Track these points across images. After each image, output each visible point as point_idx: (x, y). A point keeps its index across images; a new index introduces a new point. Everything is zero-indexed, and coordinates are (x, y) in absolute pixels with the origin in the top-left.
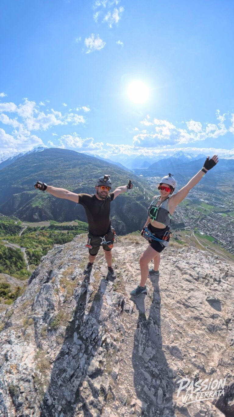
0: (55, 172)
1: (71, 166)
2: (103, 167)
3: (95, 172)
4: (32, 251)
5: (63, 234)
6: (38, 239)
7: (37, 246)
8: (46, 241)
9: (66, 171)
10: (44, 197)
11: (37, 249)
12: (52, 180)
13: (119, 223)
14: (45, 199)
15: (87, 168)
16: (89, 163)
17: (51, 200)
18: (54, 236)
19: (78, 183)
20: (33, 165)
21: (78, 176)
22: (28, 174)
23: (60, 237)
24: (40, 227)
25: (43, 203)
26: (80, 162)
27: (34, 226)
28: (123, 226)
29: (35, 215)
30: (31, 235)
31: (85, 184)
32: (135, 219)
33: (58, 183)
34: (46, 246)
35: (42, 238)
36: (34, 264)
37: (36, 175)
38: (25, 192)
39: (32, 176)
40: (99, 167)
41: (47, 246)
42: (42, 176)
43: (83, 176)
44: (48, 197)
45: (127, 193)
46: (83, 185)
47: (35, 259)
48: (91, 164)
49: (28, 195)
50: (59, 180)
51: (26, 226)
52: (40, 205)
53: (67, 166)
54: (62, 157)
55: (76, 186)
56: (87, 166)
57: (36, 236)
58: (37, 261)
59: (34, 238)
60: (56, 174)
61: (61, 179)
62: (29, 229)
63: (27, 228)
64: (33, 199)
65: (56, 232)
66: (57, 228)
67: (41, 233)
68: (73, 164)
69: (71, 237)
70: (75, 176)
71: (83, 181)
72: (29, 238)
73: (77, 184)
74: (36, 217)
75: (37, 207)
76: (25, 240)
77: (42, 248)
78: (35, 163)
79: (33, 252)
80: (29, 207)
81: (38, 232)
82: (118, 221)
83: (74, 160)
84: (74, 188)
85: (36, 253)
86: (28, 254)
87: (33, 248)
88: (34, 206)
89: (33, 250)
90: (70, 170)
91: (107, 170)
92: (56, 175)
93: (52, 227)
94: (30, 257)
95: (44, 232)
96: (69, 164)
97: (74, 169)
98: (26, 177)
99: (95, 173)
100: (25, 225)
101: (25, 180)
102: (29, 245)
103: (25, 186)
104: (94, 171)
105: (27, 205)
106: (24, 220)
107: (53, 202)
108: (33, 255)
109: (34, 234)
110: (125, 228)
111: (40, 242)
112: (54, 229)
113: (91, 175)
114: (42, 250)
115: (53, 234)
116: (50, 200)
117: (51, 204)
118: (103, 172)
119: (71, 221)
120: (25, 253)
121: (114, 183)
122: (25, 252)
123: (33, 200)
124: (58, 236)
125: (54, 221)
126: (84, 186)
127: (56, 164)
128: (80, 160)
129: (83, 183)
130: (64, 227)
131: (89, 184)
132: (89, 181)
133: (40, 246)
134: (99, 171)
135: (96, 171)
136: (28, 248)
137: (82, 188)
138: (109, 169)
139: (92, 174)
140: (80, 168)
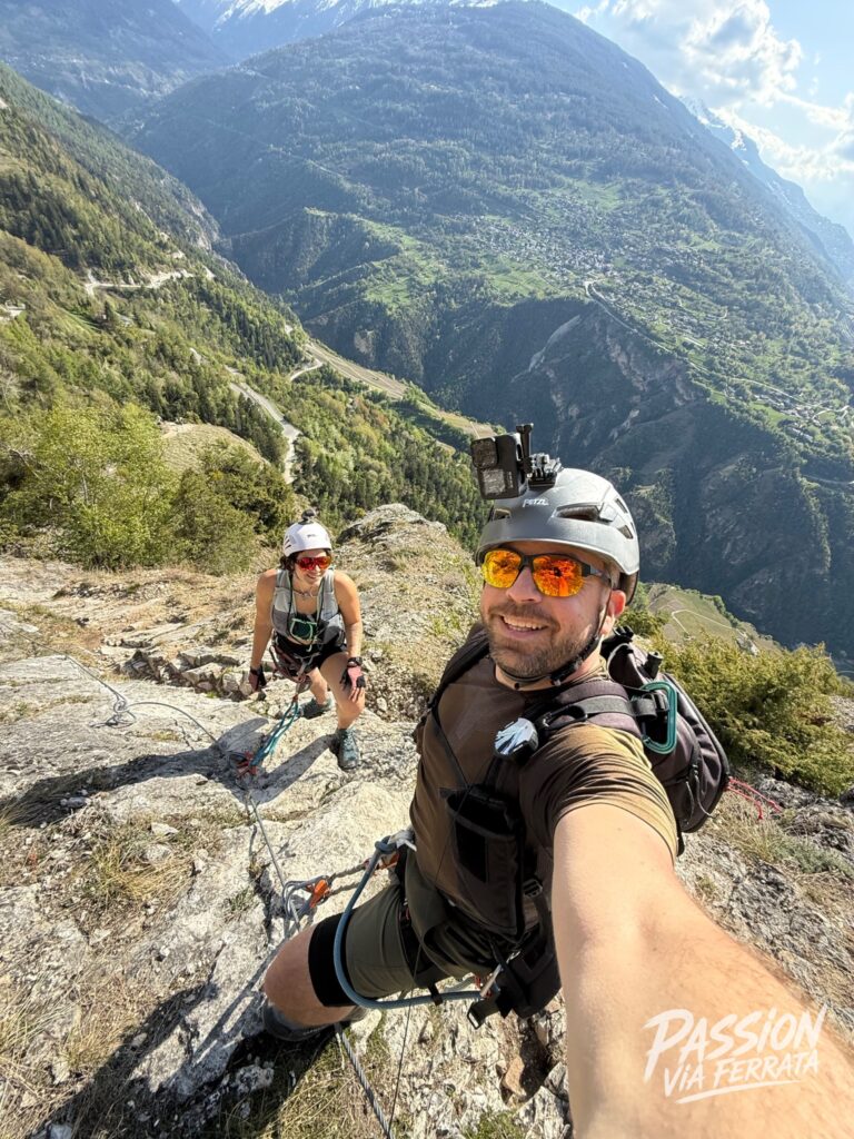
0: (506, 169)
1: (589, 165)
2: (740, 226)
3: (687, 241)
4: (317, 450)
5: (437, 453)
6: (351, 425)
7: (339, 447)
8: (375, 446)
9: (554, 184)
10: (421, 277)
11: (339, 456)
12: (479, 211)
13: (657, 522)
14: (422, 289)
15: (656, 204)
16: (685, 178)
17: (441, 305)
18: (408, 442)
19: (582, 273)
20: (424, 87)
21: (597, 231)
22: (389, 129)
23: (424, 455)
24: (366, 388)
25: (408, 302)
26: (640, 154)
27: (348, 376)
28: (665, 542)
29: (364, 336)
30: (329, 399)
31: (607, 290)
32: (734, 544)
33: (498, 236)
34: (370, 461)
35: (364, 429)
36: (309, 497)
37: (423, 153)
38: (355, 217)
39: (402, 149)
40: (722, 221)
41: (376, 462)
42: (442, 171)
43: (617, 244)
44: (437, 287)
45: (782, 416)
46: (599, 288)
47: (320, 482)
48: (694, 186)
49: (364, 238)
50: (505, 222)
51: (321, 359)
52: (395, 306)
53: (571, 155)
54: (568, 92)
55: (567, 284)
56: (662, 192)
57: (347, 410)
58: (322, 492)
59: (336, 413)
60: (507, 183)
61: (516, 218)
62: (328, 378)
63: (320, 369)
64: (377, 264)
65: (418, 434)
66: (424, 420)
67: (367, 411)
68: (601, 154)
69: (461, 476)
70: (583, 226)
71: (605, 270)
72: (321, 403)
73: (572, 276)
74: (363, 345)
75: (381, 308)
76: (308, 403)
77: (355, 462)
78: (438, 78)
79: (321, 457)
80: (349, 295)
81: (358, 399)
82: (657, 516)
83: (620, 129)
84: (551, 289)
85: (332, 464)
86: (303, 454)
87: (326, 446)
88: (370, 297)
89: (324, 451)
90: (577, 184)
91: (753, 249)
92: (503, 190)
93: (406, 408)
94: (304, 467)
95: (377, 412)
96: (586, 145)
97: (598, 188)
98: (379, 146)
99: (682, 246)
100: (318, 355)
101: (369, 158)
102: (313, 426)
103: (364, 189)
104: (684, 233)
105: (346, 279)
106: (318, 334)
107: (447, 318)
108: (318, 469)
109: (340, 401)
110: (667, 554)
111: (353, 438)
112: (413, 419)
113: (660, 251)
114: (352, 466)
115: (405, 433)
116: (436, 301)
117: (434, 318)
118: (727, 256)
119: (481, 421)
120: (292, 448)
121: (746, 337)
122: (295, 443)
123: (377, 271)
124: (420, 449)
125: (420, 391)
126: (600, 295)
127: (525, 126)
128: (647, 141)
129: (601, 279)
130: (447, 427)
131: (627, 294)
132: (637, 278)
133: (350, 448)
134: (710, 246)
135: (695, 237)
136: (307, 435)
137: (587, 301)
138: (768, 251)
139: (667, 247)
140: (622, 194)
